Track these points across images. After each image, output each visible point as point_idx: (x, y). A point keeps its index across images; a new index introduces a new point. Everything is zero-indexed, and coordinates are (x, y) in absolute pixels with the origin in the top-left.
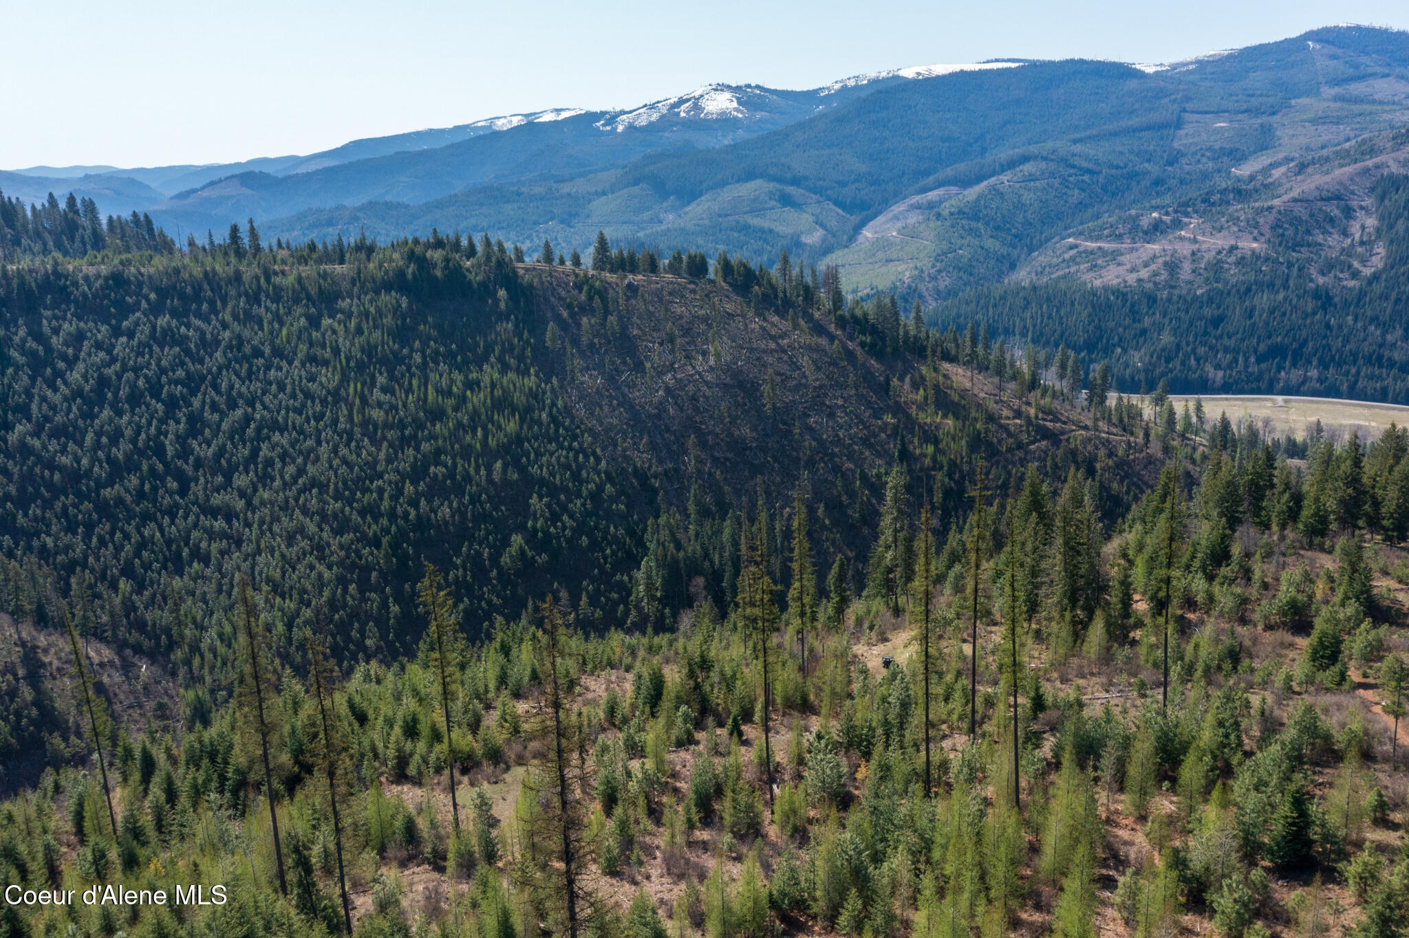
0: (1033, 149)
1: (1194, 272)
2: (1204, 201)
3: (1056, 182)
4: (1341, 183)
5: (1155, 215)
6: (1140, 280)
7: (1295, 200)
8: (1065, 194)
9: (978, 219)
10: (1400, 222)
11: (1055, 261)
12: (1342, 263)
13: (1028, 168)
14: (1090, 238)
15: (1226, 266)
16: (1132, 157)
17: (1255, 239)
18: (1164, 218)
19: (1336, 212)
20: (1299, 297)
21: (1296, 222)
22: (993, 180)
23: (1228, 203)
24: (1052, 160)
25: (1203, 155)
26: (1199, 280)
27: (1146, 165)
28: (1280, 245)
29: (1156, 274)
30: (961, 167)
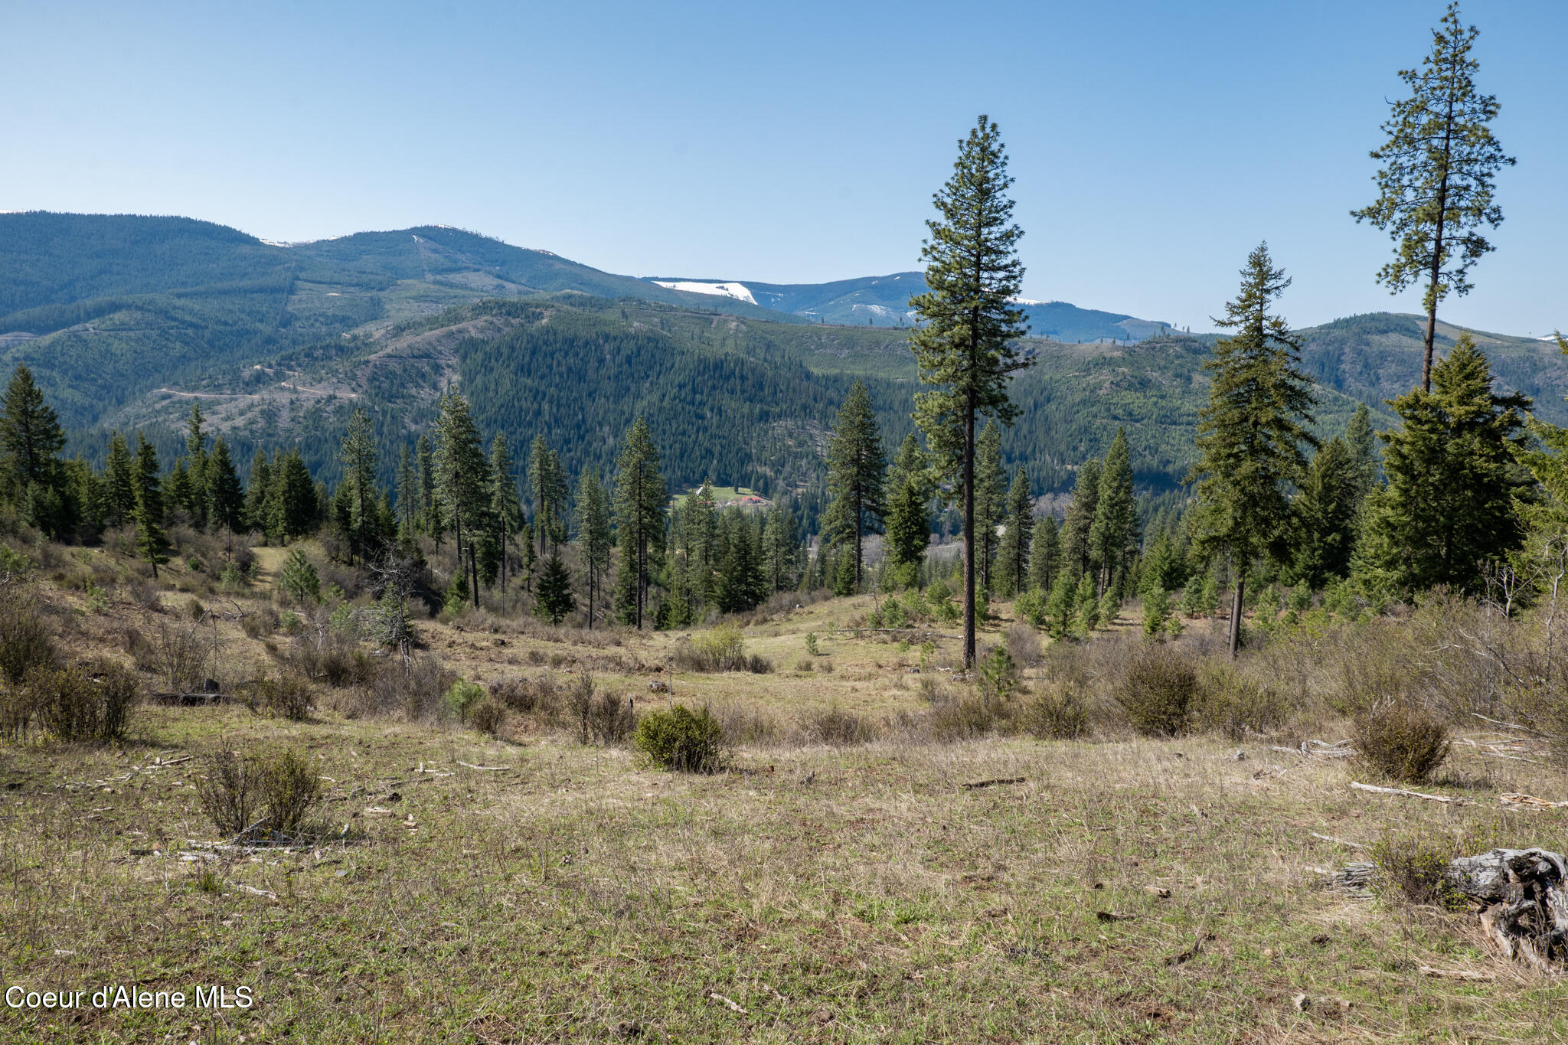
0: (127, 299)
1: (293, 420)
2: (307, 355)
3: (154, 334)
4: (430, 344)
5: (258, 367)
6: (234, 428)
7: (390, 356)
8: (165, 346)
9: (53, 367)
10: (478, 377)
11: (144, 411)
12: (432, 413)
13: (119, 317)
14: (187, 389)
15: (325, 415)
16: (243, 316)
17: (354, 390)
18: (267, 370)
19: (427, 368)
20: (392, 443)
21: (390, 375)
22: (76, 327)
23: (331, 358)
24: (149, 311)
25: (317, 320)
26: (298, 429)
27: (258, 324)
28: (376, 395)
29: (252, 422)
30: (36, 311)
